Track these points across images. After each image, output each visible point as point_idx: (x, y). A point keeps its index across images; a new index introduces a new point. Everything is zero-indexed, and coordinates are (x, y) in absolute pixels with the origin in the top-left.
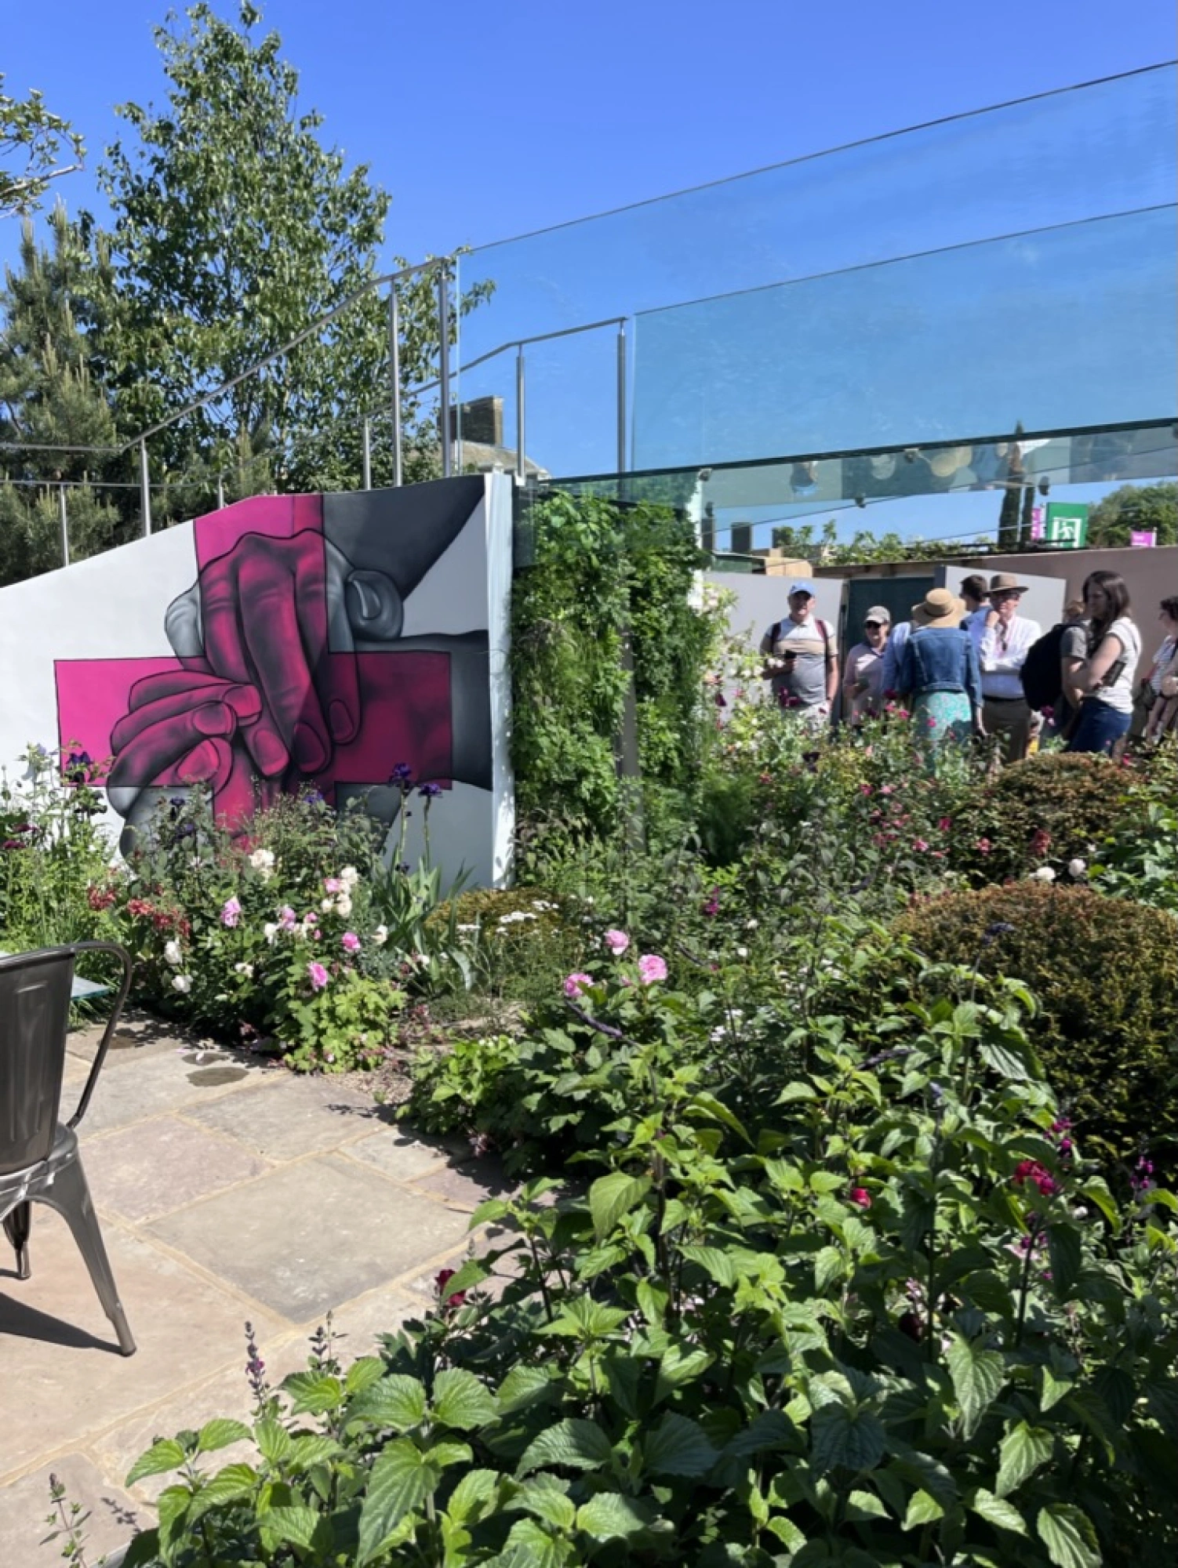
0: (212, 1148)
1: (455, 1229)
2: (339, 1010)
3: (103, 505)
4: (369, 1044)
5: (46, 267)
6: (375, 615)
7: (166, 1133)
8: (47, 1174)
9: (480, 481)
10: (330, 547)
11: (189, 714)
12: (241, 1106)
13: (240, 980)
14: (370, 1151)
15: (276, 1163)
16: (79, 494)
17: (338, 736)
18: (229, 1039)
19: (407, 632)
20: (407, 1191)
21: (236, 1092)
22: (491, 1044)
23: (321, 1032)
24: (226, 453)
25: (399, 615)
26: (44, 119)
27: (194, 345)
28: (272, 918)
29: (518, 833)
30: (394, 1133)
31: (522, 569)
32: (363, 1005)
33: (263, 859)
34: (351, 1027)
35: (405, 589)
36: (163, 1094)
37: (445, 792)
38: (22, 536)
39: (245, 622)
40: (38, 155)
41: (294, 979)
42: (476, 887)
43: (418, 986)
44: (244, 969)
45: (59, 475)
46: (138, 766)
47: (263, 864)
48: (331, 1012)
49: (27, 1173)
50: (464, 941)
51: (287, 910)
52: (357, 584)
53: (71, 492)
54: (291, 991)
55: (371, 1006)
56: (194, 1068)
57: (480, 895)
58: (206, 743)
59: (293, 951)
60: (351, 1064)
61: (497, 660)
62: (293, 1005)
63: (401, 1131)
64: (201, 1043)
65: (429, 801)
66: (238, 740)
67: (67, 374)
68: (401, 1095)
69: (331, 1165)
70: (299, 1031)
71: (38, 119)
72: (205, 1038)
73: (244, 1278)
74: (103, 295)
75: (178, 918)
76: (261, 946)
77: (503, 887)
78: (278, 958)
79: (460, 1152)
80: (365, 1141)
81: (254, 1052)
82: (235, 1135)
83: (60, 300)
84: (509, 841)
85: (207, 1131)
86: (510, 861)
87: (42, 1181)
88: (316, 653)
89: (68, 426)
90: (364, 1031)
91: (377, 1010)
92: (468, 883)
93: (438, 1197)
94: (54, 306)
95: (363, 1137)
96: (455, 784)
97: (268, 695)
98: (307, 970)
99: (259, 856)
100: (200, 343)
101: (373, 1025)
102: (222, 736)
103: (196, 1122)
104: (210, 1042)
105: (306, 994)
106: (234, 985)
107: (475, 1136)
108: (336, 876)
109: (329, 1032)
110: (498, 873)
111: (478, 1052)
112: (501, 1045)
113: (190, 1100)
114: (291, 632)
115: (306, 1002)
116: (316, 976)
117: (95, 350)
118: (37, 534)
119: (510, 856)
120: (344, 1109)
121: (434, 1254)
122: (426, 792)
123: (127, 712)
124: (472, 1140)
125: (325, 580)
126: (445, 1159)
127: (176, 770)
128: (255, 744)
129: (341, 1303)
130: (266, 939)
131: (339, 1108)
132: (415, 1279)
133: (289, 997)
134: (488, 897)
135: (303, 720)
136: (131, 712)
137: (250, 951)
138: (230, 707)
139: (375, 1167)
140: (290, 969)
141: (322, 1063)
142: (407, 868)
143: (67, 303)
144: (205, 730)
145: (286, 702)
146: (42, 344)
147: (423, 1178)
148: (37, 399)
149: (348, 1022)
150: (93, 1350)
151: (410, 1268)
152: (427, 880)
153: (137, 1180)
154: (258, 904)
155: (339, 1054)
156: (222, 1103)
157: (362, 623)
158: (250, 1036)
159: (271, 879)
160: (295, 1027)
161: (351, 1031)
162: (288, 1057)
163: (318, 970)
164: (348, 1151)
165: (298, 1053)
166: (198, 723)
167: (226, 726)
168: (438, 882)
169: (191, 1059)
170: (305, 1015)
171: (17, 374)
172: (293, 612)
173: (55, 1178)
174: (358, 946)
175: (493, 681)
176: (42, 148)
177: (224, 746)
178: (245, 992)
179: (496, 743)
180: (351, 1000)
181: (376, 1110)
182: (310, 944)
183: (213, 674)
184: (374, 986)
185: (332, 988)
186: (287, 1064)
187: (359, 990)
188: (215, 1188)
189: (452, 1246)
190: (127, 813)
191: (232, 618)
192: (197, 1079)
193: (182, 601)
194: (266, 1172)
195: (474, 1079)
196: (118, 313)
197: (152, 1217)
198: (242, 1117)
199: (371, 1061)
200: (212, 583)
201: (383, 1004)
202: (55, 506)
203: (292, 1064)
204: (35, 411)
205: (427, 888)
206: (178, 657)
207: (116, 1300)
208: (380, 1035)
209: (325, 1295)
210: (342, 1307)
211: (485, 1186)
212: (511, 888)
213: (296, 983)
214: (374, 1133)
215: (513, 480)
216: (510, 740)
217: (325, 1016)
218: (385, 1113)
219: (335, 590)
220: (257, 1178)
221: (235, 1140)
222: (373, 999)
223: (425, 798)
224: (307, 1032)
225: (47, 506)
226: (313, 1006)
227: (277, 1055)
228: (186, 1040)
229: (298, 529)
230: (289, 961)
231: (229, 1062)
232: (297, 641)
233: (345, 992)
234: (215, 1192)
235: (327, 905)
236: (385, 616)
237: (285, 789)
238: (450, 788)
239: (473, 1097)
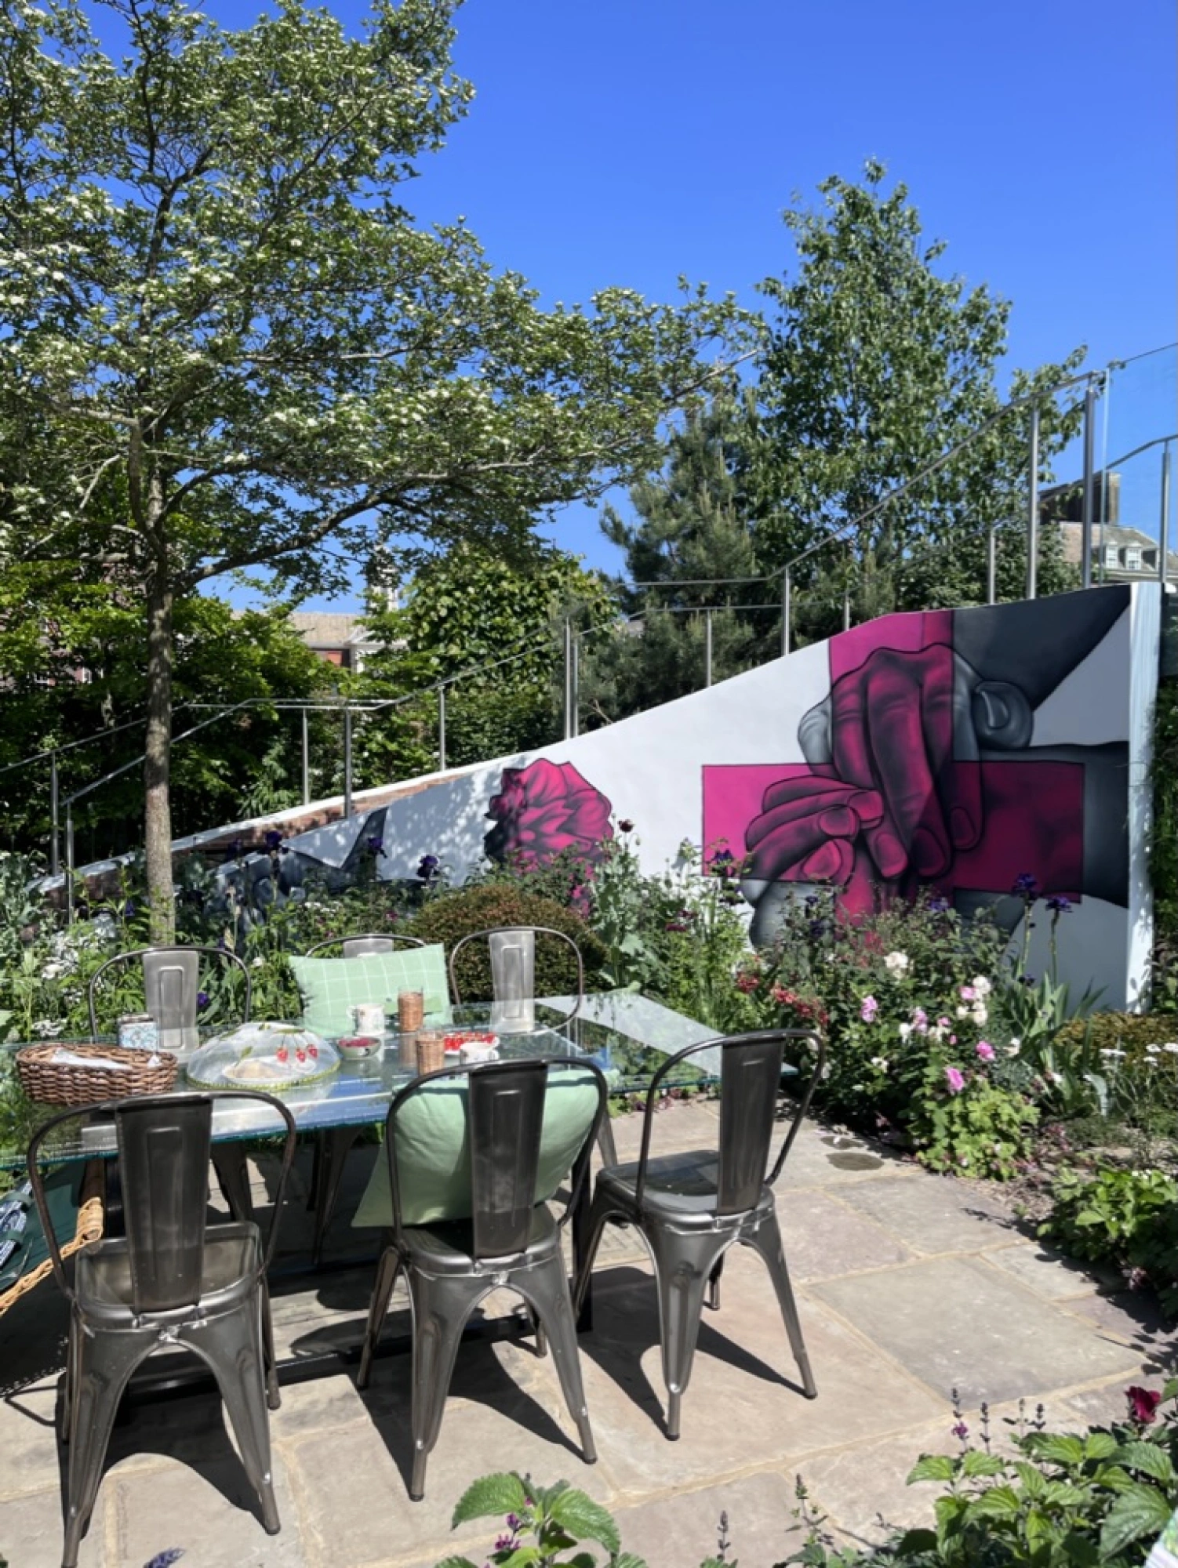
0: (859, 1228)
1: (1111, 1357)
2: (973, 1117)
3: (741, 626)
4: (1002, 1155)
5: (703, 420)
6: (1002, 725)
7: (815, 1206)
8: (754, 1221)
9: (1126, 590)
10: (958, 660)
11: (815, 817)
12: (880, 1194)
13: (876, 1073)
14: (1013, 1262)
15: (920, 1254)
16: (722, 616)
17: (958, 843)
18: (864, 1128)
19: (1035, 742)
20: (1056, 1309)
21: (875, 1180)
22: (1145, 1177)
23: (954, 1136)
24: (853, 570)
25: (1028, 726)
26: (735, 314)
27: (823, 474)
28: (905, 1018)
29: (1156, 955)
30: (1035, 1248)
31: (1169, 678)
32: (995, 1116)
33: (898, 961)
34: (984, 1136)
35: (1036, 699)
36: (808, 1170)
37: (1074, 906)
38: (674, 654)
39: (873, 732)
40: (729, 345)
41: (931, 1080)
42: (1106, 1009)
43: (1050, 1104)
44: (880, 1064)
45: (703, 599)
46: (769, 861)
47: (897, 966)
48: (965, 1118)
49: (740, 1217)
50: (1107, 1065)
51: (919, 1013)
52: (984, 694)
53: (716, 615)
54: (928, 1091)
55: (1005, 1118)
56: (832, 1151)
57: (1114, 1018)
58: (830, 843)
59: (928, 1053)
60: (984, 1171)
61: (1137, 771)
62: (929, 1105)
63: (1042, 1246)
64: (836, 1128)
65: (1057, 915)
66: (860, 843)
67: (718, 513)
68: (1039, 1212)
69: (975, 1268)
70: (931, 1131)
71: (730, 314)
72: (839, 1123)
73: (906, 1356)
74: (749, 439)
75: (818, 1009)
76: (895, 1043)
77: (1138, 1010)
78: (915, 1055)
79: (1110, 1282)
80: (1008, 1251)
81: (885, 1144)
82: (880, 1221)
83: (713, 448)
84: (1147, 962)
85: (852, 1212)
86: (1147, 984)
87: (751, 1227)
88: (938, 761)
89: (717, 558)
90: (997, 1141)
91: (1011, 1122)
92: (1099, 1003)
93: (1092, 1323)
94: (708, 453)
95: (1004, 1247)
96: (1085, 898)
97: (890, 799)
98: (944, 1073)
99: (894, 959)
100: (828, 471)
101: (1006, 1137)
102: (846, 837)
103: (842, 1202)
104: (843, 1128)
105: (941, 1097)
106: (869, 1077)
107: (1129, 1267)
108: (969, 984)
109: (963, 1136)
110: (1132, 995)
111: (1130, 1184)
112: (1155, 1181)
113: (832, 1180)
114: (915, 740)
115: (941, 1104)
116: (953, 1080)
117: (741, 489)
118: (687, 653)
119: (1147, 978)
120: (982, 1216)
121: (1093, 1377)
122: (1054, 905)
123: (760, 812)
124: (1126, 1272)
125: (952, 691)
126: (1092, 1287)
127: (802, 867)
128: (877, 847)
129: (1000, 1402)
130: (900, 1039)
131: (976, 1213)
132: (1074, 1397)
133: (924, 1096)
134: (1123, 1020)
135: (922, 825)
136: (765, 812)
137: (884, 1047)
138: (854, 811)
139: (1019, 1278)
140: (926, 1071)
141: (955, 1167)
142: (1032, 981)
143: (721, 450)
144: (830, 831)
145: (906, 809)
146: (697, 490)
147: (1070, 1300)
148: (692, 536)
149: (981, 1130)
150: (778, 1386)
151: (1067, 1385)
152: (1053, 995)
153: (796, 1243)
154: (893, 1004)
155: (972, 1160)
156: (863, 1188)
157: (988, 733)
158: (884, 1128)
159: (903, 980)
160: (927, 1126)
161: (984, 1139)
162: (920, 1154)
163: (955, 1075)
164: (990, 1257)
165: (931, 1153)
166: (825, 825)
167: (849, 828)
168: (1065, 999)
169: (829, 1141)
170: (940, 1117)
171: (677, 516)
172: (918, 722)
173: (761, 1226)
174: (991, 1056)
175: (1131, 792)
176: (731, 339)
177: (847, 847)
178: (880, 1085)
179: (1133, 858)
180: (985, 1109)
181: (1014, 1223)
182: (945, 1048)
183: (839, 779)
184: (1005, 1097)
185: (965, 1095)
186: (920, 1162)
187: (992, 1100)
188: (867, 1266)
189: (1110, 1373)
190: (757, 903)
191: (860, 727)
192: (838, 1161)
193: (816, 713)
194: (912, 1261)
195: (1128, 1209)
196: (762, 453)
197: (814, 1280)
198: (884, 1204)
199: (1005, 1172)
200: (842, 696)
201: (1017, 1118)
202: (704, 628)
203: (925, 1162)
204: (689, 546)
205: (1052, 1003)
206: (808, 764)
207: (802, 1346)
208: (1013, 1148)
209: (983, 1390)
210: (1002, 1405)
211: (1139, 1321)
212: (1147, 1013)
213: (932, 1084)
214: (1015, 1245)
215: (1163, 587)
216: (1151, 856)
217: (957, 1120)
218: (1026, 1228)
219: (961, 699)
220: (904, 1265)
221: (879, 1225)
222: (1006, 1111)
223: (1052, 911)
224: (939, 1133)
225: (695, 627)
226: (947, 1109)
227: (912, 1151)
228: (821, 1123)
229: (927, 643)
230: (924, 1063)
231: (863, 1150)
232: (921, 750)
233: (978, 1100)
234: (868, 1270)
235: (962, 1012)
236: (1013, 726)
237: (902, 894)
238: (1079, 902)
239: (1128, 1227)
